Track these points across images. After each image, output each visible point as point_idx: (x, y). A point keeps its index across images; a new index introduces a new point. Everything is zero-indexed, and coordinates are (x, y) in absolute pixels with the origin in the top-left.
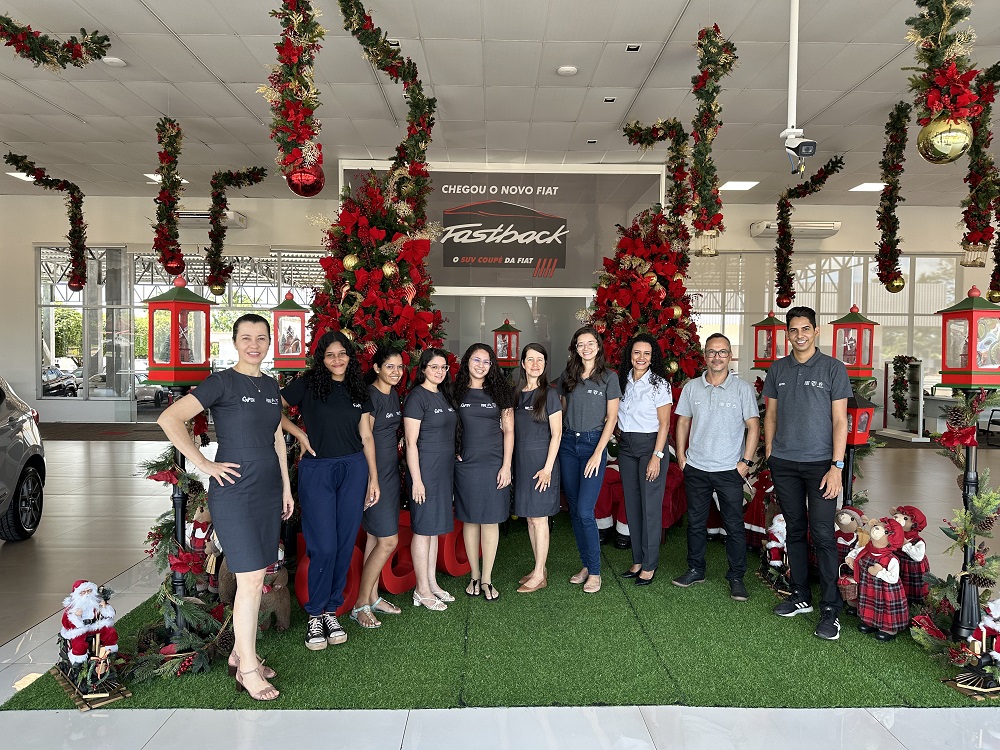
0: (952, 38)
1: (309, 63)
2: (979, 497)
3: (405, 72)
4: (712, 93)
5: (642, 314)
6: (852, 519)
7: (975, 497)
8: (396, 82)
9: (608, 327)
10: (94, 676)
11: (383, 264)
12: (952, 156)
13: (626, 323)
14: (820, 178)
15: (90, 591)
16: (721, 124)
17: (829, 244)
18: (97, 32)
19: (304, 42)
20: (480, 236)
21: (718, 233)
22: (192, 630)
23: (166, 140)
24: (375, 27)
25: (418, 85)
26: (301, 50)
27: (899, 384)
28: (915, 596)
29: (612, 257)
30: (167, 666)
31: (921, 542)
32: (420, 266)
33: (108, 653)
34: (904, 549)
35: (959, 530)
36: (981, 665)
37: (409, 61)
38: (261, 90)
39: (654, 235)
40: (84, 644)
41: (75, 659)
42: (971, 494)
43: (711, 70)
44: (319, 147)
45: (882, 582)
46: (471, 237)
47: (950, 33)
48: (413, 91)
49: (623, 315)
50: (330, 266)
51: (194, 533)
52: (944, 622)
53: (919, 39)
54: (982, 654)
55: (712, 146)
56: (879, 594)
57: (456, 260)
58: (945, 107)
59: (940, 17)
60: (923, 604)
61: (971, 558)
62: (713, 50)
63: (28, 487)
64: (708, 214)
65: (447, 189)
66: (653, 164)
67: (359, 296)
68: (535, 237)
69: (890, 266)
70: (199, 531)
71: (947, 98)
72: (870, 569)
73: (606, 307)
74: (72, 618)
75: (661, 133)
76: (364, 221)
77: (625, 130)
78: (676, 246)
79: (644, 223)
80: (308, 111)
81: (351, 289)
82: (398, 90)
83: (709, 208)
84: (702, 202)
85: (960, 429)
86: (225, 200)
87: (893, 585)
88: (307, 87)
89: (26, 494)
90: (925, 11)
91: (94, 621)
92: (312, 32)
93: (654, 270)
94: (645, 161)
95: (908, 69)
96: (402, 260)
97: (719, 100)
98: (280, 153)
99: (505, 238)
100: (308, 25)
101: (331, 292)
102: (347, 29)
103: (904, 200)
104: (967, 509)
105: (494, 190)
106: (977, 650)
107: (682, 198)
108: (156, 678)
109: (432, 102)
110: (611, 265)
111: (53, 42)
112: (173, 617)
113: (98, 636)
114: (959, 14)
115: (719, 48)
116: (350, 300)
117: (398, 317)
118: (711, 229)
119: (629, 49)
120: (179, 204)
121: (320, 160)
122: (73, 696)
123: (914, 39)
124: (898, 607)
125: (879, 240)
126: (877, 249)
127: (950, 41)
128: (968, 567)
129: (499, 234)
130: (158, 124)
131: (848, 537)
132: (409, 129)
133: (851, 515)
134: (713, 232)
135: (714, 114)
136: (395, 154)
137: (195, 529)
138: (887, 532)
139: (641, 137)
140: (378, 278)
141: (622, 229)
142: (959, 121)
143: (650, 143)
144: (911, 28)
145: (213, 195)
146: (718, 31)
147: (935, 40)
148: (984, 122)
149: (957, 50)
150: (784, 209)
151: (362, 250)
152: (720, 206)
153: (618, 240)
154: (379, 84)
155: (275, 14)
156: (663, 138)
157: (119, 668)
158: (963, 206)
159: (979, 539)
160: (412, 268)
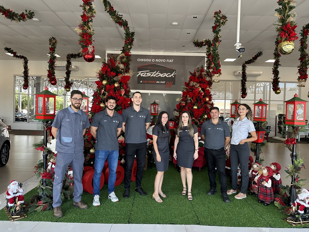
0: (289, 15)
1: (91, 21)
2: (296, 161)
3: (124, 24)
4: (218, 31)
5: (196, 100)
6: (257, 166)
7: (295, 161)
8: (121, 27)
9: (186, 104)
10: (15, 210)
11: (115, 83)
12: (289, 52)
13: (191, 103)
14: (255, 58)
15: (16, 184)
16: (221, 41)
17: (258, 79)
18: (30, 11)
19: (89, 15)
20: (149, 74)
21: (219, 75)
22: (48, 197)
23: (52, 44)
24: (114, 10)
25: (128, 28)
26: (88, 17)
27: (280, 123)
28: (277, 191)
29: (188, 82)
30: (39, 208)
31: (279, 174)
32: (126, 84)
33: (20, 203)
34: (273, 176)
35: (290, 171)
36: (295, 215)
37: (125, 20)
38: (76, 29)
39: (201, 75)
40: (13, 200)
41: (10, 205)
42: (294, 160)
43: (218, 24)
44: (93, 47)
45: (266, 187)
46: (146, 75)
47: (289, 14)
48: (126, 30)
49: (190, 100)
50: (98, 84)
51: (52, 166)
52: (286, 200)
53: (279, 16)
54: (296, 211)
55: (218, 48)
56: (265, 191)
57: (141, 82)
58: (286, 37)
59: (285, 9)
60: (279, 194)
61: (294, 180)
62: (219, 18)
63: (4, 150)
64: (216, 69)
65: (139, 60)
66: (202, 53)
67: (106, 93)
68: (166, 75)
69: (276, 86)
70: (53, 165)
71: (287, 34)
72: (262, 183)
73: (185, 97)
74: (10, 192)
75: (204, 43)
76: (109, 70)
77: (193, 42)
78: (208, 79)
79: (197, 71)
80: (90, 36)
81: (104, 91)
82: (122, 29)
83: (217, 67)
84: (215, 65)
85: (291, 139)
86: (71, 62)
87: (269, 188)
88: (90, 29)
89: (4, 152)
90: (281, 7)
91: (17, 193)
92: (92, 12)
93: (200, 86)
94: (200, 52)
95: (275, 25)
96: (121, 82)
97: (220, 34)
98: (82, 49)
99: (157, 75)
100: (91, 9)
101: (99, 91)
102: (105, 10)
103: (281, 65)
104: (293, 164)
105: (153, 60)
106: (294, 210)
107: (210, 64)
108: (35, 211)
109: (133, 34)
110: (187, 84)
111: (17, 14)
112: (42, 192)
113: (17, 198)
114: (291, 8)
115: (220, 17)
116: (104, 94)
117: (119, 100)
118: (217, 74)
119: (194, 17)
120: (55, 64)
121: (94, 51)
122: (9, 217)
123: (277, 16)
124: (271, 195)
125: (273, 78)
126: (272, 80)
127: (289, 16)
128: (293, 183)
129: (155, 74)
130: (50, 39)
131: (256, 172)
132: (125, 42)
133: (257, 165)
134: (218, 75)
135: (218, 38)
136: (122, 49)
137: (52, 165)
138: (268, 171)
139: (198, 45)
140: (113, 87)
141: (191, 73)
142: (291, 41)
143: (201, 47)
144: (276, 12)
145: (67, 61)
146: (221, 12)
147: (284, 16)
148: (305, 41)
149: (291, 19)
150: (244, 67)
151: (108, 79)
152: (220, 67)
153: (189, 77)
154: (117, 27)
155: (81, 6)
156: (205, 45)
157: (24, 208)
158: (298, 68)
159: (296, 174)
160: (124, 84)
